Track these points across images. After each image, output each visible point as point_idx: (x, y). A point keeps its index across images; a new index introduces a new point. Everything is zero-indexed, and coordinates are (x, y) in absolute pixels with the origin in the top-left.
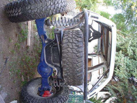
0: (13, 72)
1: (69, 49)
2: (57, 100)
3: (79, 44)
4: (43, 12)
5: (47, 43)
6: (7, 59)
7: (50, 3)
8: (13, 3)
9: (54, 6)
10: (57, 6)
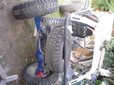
0: (17, 55)
1: (50, 43)
2: (46, 81)
3: (58, 40)
4: (34, 13)
5: (42, 36)
6: (12, 45)
7: (40, 6)
8: (18, 5)
9: (43, 8)
10: (46, 9)
